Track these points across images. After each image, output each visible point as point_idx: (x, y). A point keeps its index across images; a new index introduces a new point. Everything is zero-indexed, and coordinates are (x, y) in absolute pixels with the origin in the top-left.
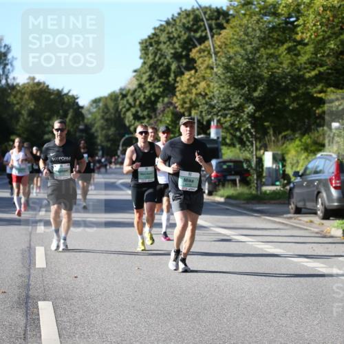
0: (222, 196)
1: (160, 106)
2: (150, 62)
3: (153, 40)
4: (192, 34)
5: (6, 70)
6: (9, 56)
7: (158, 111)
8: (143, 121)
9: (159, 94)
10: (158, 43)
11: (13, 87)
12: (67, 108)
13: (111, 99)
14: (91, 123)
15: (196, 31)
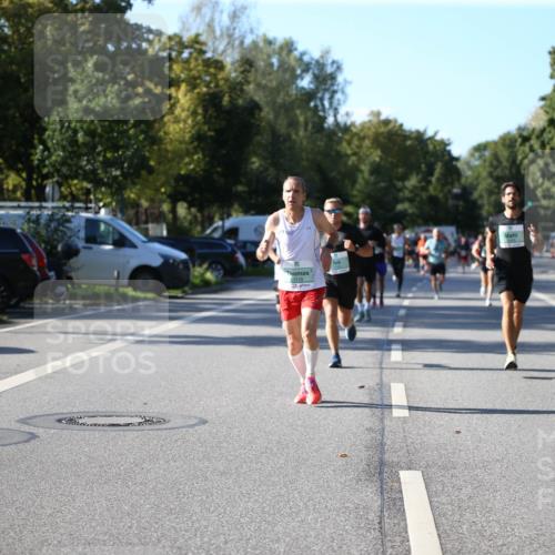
5: (335, 102)
6: (340, 79)
11: (346, 129)
12: (432, 159)
13: (504, 145)
14: (471, 184)
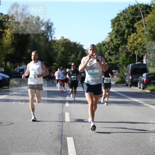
0: (149, 90)
1: (120, 49)
2: (116, 29)
3: (117, 20)
4: (135, 16)
5: (51, 35)
6: (53, 28)
7: (120, 52)
8: (113, 56)
9: (120, 44)
10: (119, 21)
11: (54, 41)
12: (78, 50)
13: (98, 46)
15: (136, 15)
